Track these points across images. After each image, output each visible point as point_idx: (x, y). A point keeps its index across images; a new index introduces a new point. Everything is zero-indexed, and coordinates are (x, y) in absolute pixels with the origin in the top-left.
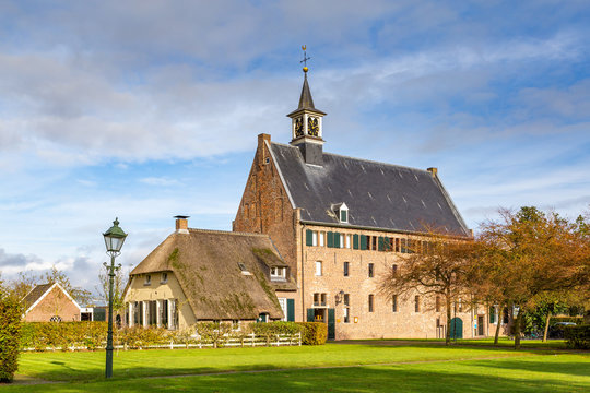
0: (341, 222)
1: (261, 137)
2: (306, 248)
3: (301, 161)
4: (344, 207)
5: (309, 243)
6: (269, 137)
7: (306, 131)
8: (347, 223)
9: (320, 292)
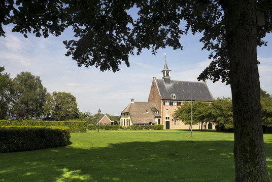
0: (174, 99)
1: (153, 78)
2: (163, 106)
3: (164, 83)
4: (174, 95)
5: (164, 104)
6: (155, 78)
7: (165, 75)
8: (175, 99)
9: (168, 117)
